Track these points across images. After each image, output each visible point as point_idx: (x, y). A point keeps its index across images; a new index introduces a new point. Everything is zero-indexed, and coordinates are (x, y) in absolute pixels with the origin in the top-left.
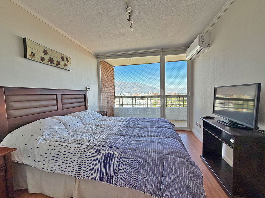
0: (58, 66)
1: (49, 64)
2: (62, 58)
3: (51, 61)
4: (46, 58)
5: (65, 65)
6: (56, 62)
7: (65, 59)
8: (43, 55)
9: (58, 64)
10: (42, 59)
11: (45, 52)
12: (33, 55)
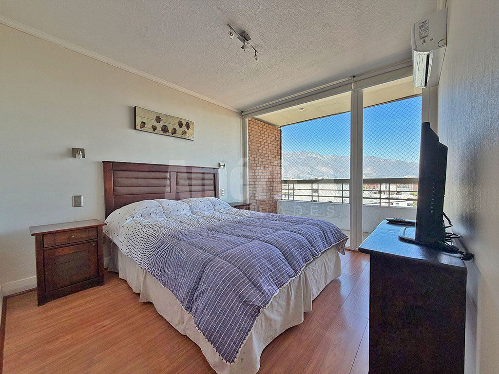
0: (174, 135)
1: (163, 134)
2: (181, 125)
3: (165, 129)
4: (159, 126)
5: (184, 133)
6: (172, 130)
7: (184, 125)
8: (155, 123)
9: (174, 131)
10: (154, 128)
11: (158, 120)
12: (143, 124)
